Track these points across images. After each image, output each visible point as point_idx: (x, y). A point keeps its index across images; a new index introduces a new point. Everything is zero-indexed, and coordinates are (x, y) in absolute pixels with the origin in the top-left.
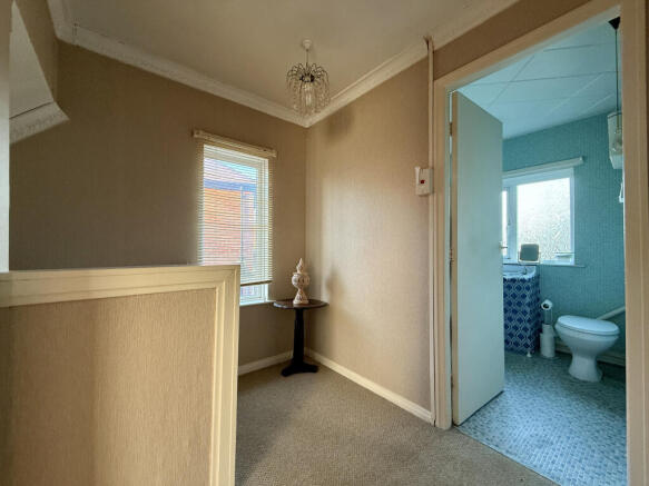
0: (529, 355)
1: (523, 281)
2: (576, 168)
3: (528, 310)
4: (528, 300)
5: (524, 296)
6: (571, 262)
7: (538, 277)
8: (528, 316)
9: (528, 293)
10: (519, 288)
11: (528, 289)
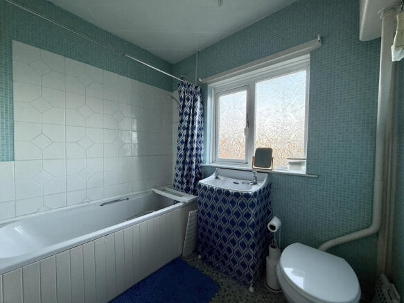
0: (251, 289)
1: (247, 196)
2: (312, 53)
3: (252, 232)
4: (252, 220)
5: (248, 215)
6: (302, 170)
7: (268, 187)
8: (252, 240)
9: (253, 211)
10: (243, 205)
11: (252, 205)
